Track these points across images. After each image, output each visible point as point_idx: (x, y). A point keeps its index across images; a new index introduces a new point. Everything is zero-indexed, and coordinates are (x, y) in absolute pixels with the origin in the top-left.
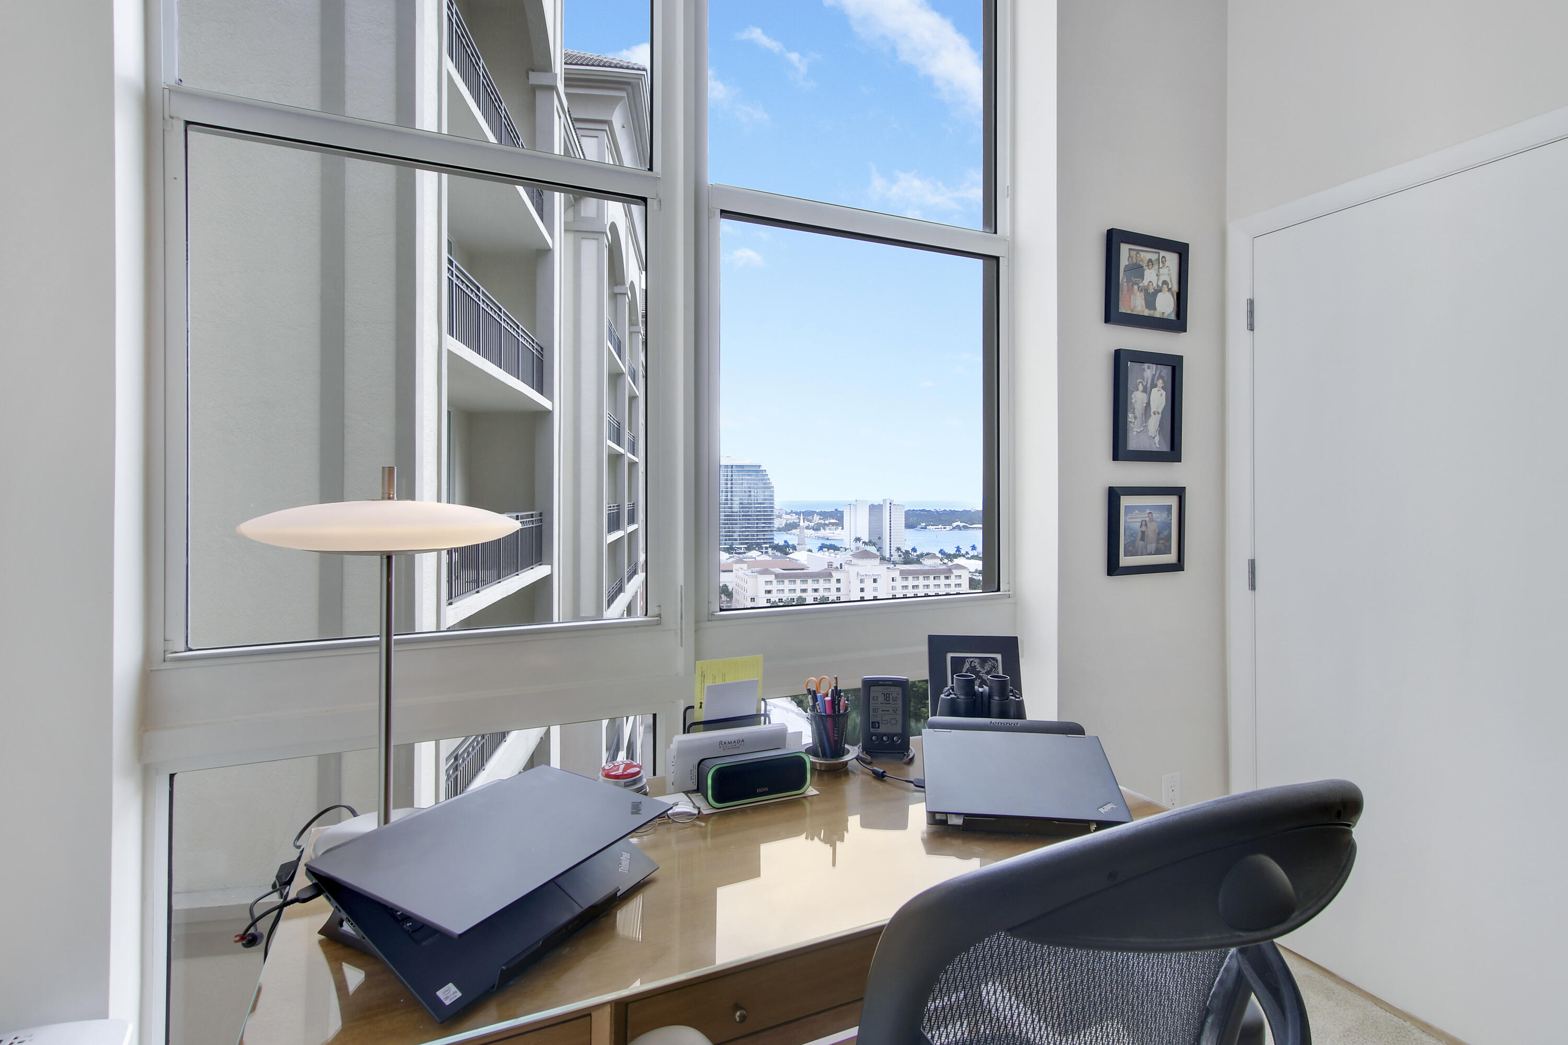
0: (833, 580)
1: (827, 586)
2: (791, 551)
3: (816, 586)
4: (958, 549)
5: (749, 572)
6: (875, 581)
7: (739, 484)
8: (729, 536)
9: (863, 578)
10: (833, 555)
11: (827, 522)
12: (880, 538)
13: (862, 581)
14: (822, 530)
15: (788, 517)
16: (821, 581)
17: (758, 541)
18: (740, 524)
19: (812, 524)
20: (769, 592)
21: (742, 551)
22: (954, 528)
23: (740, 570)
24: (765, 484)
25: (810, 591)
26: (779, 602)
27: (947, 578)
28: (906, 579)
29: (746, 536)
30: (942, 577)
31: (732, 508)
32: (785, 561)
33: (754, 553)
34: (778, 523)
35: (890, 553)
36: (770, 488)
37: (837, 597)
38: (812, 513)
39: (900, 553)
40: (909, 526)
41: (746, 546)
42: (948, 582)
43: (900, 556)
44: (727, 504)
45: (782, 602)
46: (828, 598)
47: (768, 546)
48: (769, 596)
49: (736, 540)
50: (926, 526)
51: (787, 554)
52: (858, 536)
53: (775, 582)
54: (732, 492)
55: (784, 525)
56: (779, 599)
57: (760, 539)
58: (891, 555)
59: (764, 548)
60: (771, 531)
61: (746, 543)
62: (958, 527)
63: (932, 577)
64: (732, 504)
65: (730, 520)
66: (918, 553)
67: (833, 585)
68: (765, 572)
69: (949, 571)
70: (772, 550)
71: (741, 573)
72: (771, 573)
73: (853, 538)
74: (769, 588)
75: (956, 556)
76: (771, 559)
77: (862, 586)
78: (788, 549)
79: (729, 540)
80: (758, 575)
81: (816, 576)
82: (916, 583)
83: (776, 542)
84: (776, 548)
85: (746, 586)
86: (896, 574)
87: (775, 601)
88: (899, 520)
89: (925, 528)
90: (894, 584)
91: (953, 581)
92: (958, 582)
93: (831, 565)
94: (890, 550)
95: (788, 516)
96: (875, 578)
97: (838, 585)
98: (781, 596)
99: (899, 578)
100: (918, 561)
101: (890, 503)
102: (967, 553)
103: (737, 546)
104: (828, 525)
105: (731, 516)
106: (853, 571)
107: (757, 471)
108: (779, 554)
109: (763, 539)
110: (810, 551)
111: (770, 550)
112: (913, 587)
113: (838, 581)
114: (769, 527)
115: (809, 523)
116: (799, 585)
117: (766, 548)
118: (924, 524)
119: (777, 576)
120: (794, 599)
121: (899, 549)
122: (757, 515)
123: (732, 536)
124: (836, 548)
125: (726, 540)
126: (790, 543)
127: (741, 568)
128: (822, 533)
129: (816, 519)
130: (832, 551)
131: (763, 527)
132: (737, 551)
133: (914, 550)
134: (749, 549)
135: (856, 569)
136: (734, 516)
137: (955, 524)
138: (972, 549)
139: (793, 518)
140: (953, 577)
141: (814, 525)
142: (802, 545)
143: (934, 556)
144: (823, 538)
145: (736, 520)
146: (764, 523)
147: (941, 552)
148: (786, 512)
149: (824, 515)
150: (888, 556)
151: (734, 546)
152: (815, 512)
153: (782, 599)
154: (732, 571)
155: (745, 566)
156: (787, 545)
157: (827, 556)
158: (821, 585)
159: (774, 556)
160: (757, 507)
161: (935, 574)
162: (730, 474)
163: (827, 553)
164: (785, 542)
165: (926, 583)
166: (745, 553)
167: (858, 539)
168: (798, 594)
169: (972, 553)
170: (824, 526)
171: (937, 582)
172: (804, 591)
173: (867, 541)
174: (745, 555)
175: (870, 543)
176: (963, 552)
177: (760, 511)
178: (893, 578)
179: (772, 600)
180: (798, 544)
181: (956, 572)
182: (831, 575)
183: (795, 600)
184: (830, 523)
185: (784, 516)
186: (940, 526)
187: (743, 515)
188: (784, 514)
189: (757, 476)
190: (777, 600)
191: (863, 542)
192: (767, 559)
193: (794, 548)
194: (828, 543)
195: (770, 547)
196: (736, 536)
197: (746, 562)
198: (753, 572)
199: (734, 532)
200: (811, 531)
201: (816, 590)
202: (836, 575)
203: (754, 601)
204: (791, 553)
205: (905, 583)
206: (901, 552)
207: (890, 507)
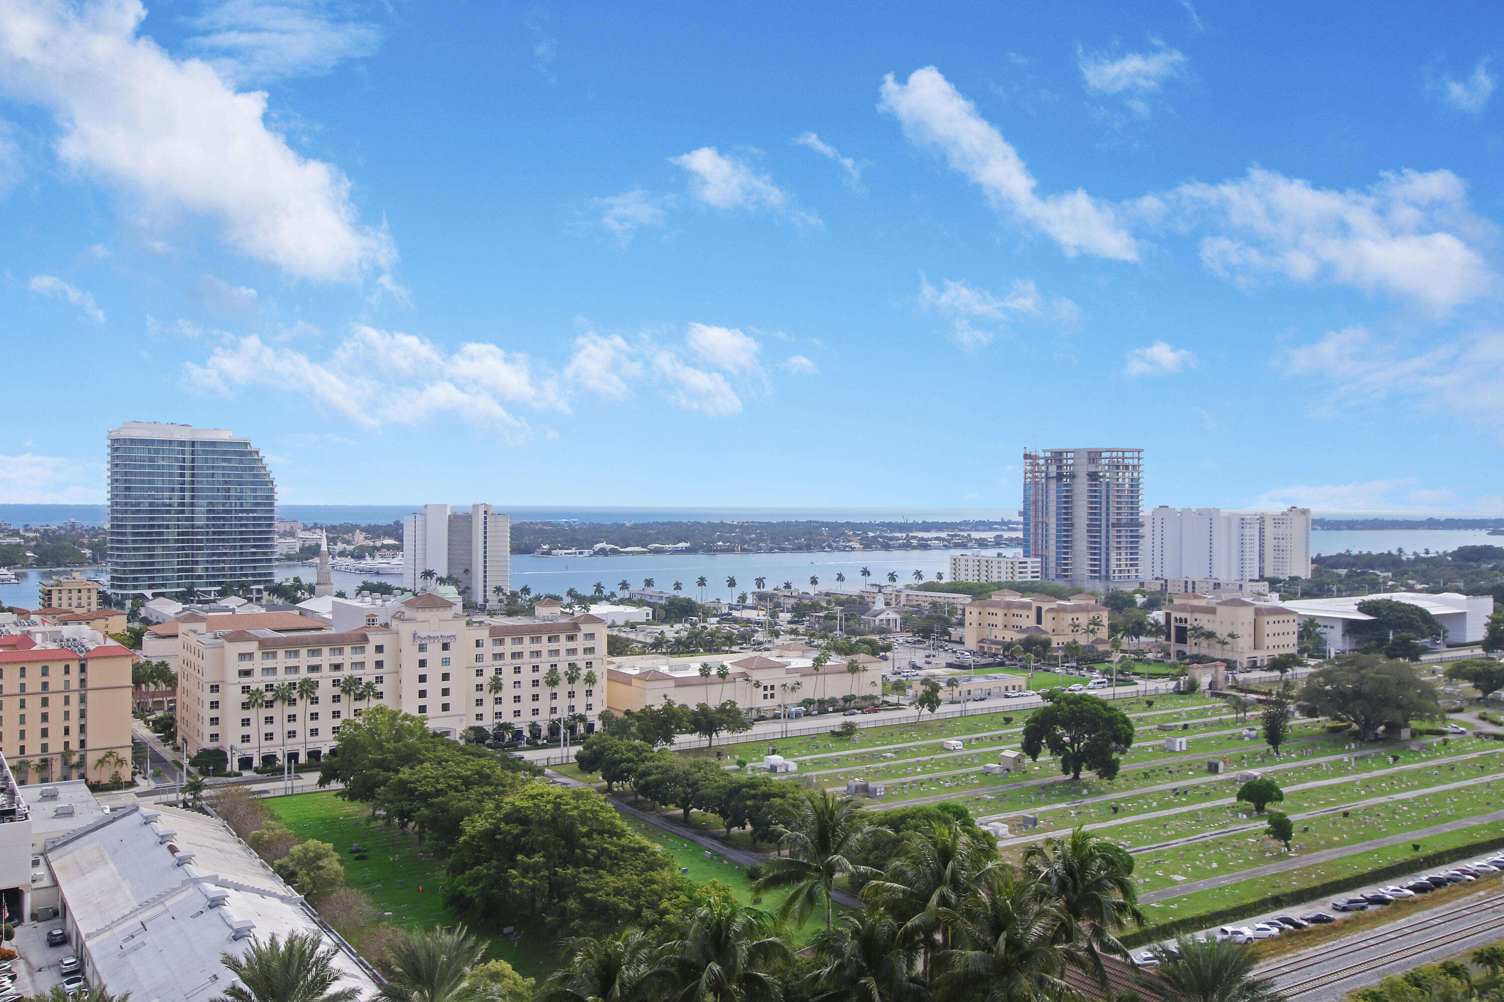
0: (370, 648)
1: (359, 658)
2: (307, 595)
3: (337, 660)
4: (599, 588)
5: (208, 638)
6: (445, 647)
7: (207, 475)
8: (187, 570)
9: (423, 642)
10: (379, 602)
11: (378, 544)
12: (467, 571)
13: (422, 648)
14: (368, 557)
15: (307, 535)
16: (347, 649)
17: (244, 579)
18: (208, 548)
19: (351, 548)
20: (247, 673)
21: (212, 597)
22: (596, 553)
23: (191, 634)
24: (255, 476)
25: (326, 668)
26: (267, 690)
27: (571, 638)
28: (501, 642)
29: (219, 570)
30: (563, 637)
31: (192, 519)
32: (290, 617)
33: (232, 602)
34: (282, 546)
35: (485, 596)
36: (265, 483)
37: (377, 678)
38: (351, 529)
39: (501, 597)
40: (516, 550)
41: (220, 588)
42: (571, 645)
43: (501, 601)
44: (182, 512)
45: (271, 690)
46: (360, 679)
47: (262, 587)
48: (246, 681)
49: (200, 577)
50: (550, 549)
51: (299, 600)
52: (429, 567)
53: (258, 655)
54: (193, 490)
55: (298, 550)
56: (267, 686)
57: (246, 575)
58: (486, 601)
59: (254, 592)
60: (270, 560)
61: (220, 584)
62: (603, 552)
63: (545, 638)
64: (193, 512)
65: (188, 541)
66: (532, 595)
67: (370, 656)
68: (239, 636)
69: (576, 626)
70: (269, 595)
71: (192, 640)
72: (252, 638)
73: (419, 572)
74: (246, 665)
75: (594, 600)
76: (263, 611)
77: (422, 656)
78: (300, 593)
79: (187, 577)
80: (226, 644)
81: (337, 643)
82: (517, 648)
83: (277, 580)
84: (277, 590)
85: (202, 663)
86: (483, 634)
87: (258, 690)
88: (502, 540)
89: (548, 553)
90: (479, 651)
91: (580, 643)
92: (589, 644)
93: (373, 620)
94: (485, 591)
95: (307, 533)
96: (445, 641)
97: (379, 657)
98: (270, 679)
99: (488, 642)
100: (529, 611)
101: (486, 512)
102: (613, 594)
103: (201, 589)
104: (379, 549)
105: (193, 534)
106: (405, 630)
107: (242, 453)
108: (280, 602)
109: (253, 575)
110: (341, 595)
111: (265, 594)
112: (514, 655)
113: (379, 649)
114: (265, 554)
115: (345, 545)
116: (304, 659)
117: (259, 591)
118: (546, 547)
119: (263, 644)
120: (295, 684)
121: (499, 590)
122: (241, 533)
123: (192, 570)
124: (385, 590)
125: (180, 578)
126: (305, 581)
127: (195, 632)
128: (368, 562)
129: (360, 538)
130: (378, 595)
131: (254, 554)
132: (202, 598)
133: (526, 590)
134: (223, 594)
135: (413, 627)
136: (197, 534)
137: (598, 546)
138: (622, 588)
139: (315, 536)
140: (580, 636)
141: (354, 549)
142: (324, 584)
143: (555, 599)
144: (369, 571)
145: (202, 541)
146: (254, 547)
147: (571, 593)
148: (305, 526)
149: (374, 531)
150: (480, 601)
151: (195, 589)
152: (357, 527)
153: (272, 685)
154: (176, 636)
155: (202, 627)
156: (298, 585)
157: (368, 603)
158: (348, 657)
159: (271, 607)
160: (241, 519)
161: (551, 631)
162: (188, 456)
163: (368, 599)
164: (297, 579)
165: (536, 647)
166: (214, 601)
167: (428, 574)
168: (304, 674)
169: (620, 594)
170: (373, 551)
171: (554, 646)
172: (314, 668)
173: (445, 576)
174: (213, 605)
175: (450, 580)
176: (606, 592)
177: (246, 525)
178: (478, 641)
179: (253, 687)
180: (317, 584)
181: (586, 628)
182: (365, 639)
183: (297, 686)
184: (384, 546)
185: (301, 534)
186: (573, 550)
187: (214, 533)
188: (299, 531)
189: (241, 461)
190: (262, 687)
191: (438, 579)
192: (256, 611)
193: (311, 590)
194: (375, 580)
195: (266, 589)
196: (200, 570)
197: (203, 620)
198: (216, 638)
199: (197, 563)
200: (349, 561)
201: (337, 667)
202: (375, 639)
203: (218, 691)
204: (305, 600)
205: (499, 649)
206: (504, 594)
207: (485, 518)
